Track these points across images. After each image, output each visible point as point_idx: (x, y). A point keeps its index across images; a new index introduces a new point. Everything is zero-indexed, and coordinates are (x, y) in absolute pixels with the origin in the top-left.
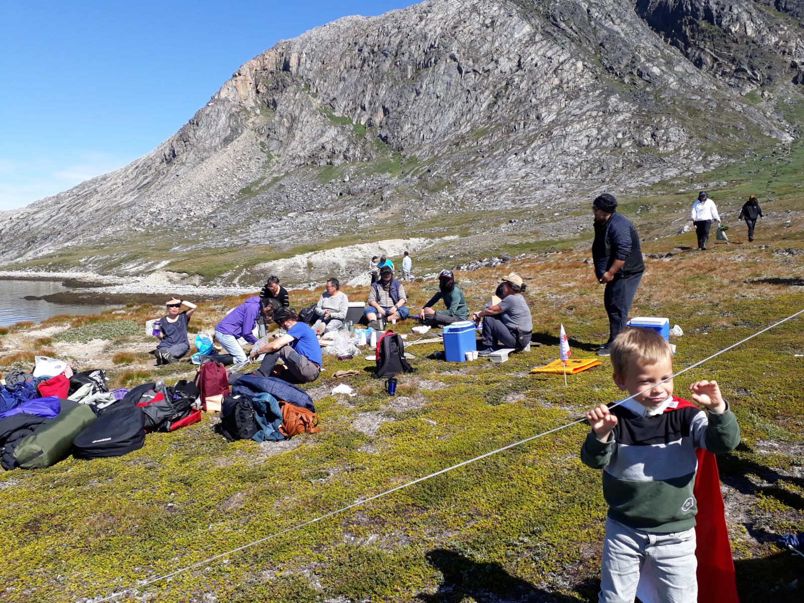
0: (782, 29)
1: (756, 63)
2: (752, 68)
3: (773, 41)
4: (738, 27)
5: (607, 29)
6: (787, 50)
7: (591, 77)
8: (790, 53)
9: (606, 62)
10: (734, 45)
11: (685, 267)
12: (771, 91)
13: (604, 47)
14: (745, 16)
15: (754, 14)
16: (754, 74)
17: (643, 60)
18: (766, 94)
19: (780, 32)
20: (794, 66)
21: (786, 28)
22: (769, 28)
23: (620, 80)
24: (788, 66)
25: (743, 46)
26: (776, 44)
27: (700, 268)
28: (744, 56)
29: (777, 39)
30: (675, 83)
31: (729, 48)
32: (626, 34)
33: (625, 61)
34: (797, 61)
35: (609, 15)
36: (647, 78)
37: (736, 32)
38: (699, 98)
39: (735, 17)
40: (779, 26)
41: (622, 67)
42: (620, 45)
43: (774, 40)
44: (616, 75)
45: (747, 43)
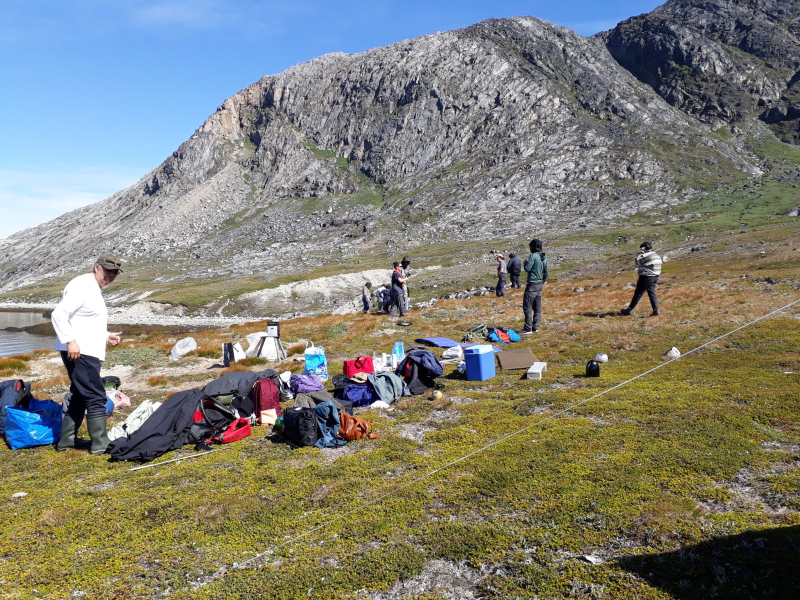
0: (749, 69)
1: (725, 100)
2: (722, 106)
3: (741, 80)
4: (707, 66)
5: (584, 68)
6: (755, 89)
7: (568, 113)
8: (757, 92)
9: (582, 99)
10: (704, 84)
11: (673, 296)
12: (741, 127)
13: (579, 84)
14: (714, 56)
15: (722, 54)
16: (723, 110)
17: (617, 97)
18: (736, 130)
19: (747, 71)
20: (761, 103)
21: (753, 68)
22: (737, 67)
23: (596, 116)
24: (756, 103)
25: (712, 84)
26: (745, 82)
27: (687, 296)
28: (713, 94)
29: (745, 78)
30: (648, 119)
31: (699, 87)
32: (601, 72)
33: (600, 98)
34: (765, 98)
35: (584, 55)
36: (622, 114)
37: (706, 71)
38: (672, 133)
39: (704, 57)
40: (746, 65)
41: (598, 103)
42: (595, 82)
43: (742, 78)
44: (592, 111)
45: (716, 82)
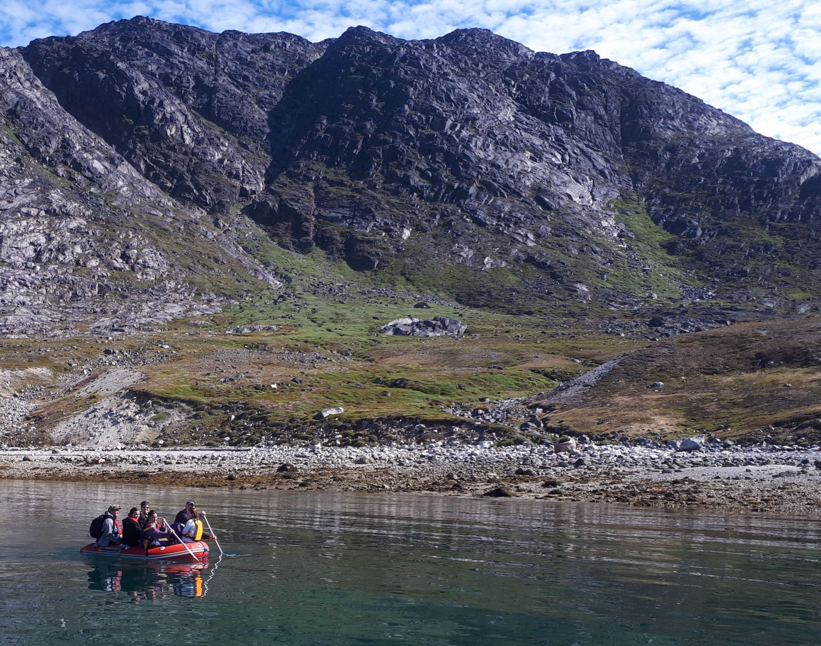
0: (223, 145)
1: (202, 179)
2: (199, 187)
3: (217, 158)
4: (174, 130)
5: (18, 94)
6: (234, 173)
7: (10, 156)
8: (237, 177)
9: (26, 140)
10: (171, 153)
12: (226, 221)
13: (18, 117)
14: (181, 118)
15: (190, 118)
16: (201, 194)
17: (78, 147)
18: (221, 223)
19: (221, 147)
20: (244, 193)
21: (227, 144)
22: (209, 139)
23: (50, 169)
24: (238, 191)
25: (181, 156)
26: (221, 161)
28: (185, 169)
29: (220, 156)
30: (125, 189)
31: (166, 157)
32: (44, 105)
33: (54, 144)
34: (248, 187)
35: (15, 73)
37: (172, 136)
38: (161, 214)
39: (168, 116)
40: (219, 139)
41: (51, 151)
42: (41, 119)
43: (218, 156)
44: (44, 160)
45: (186, 153)
